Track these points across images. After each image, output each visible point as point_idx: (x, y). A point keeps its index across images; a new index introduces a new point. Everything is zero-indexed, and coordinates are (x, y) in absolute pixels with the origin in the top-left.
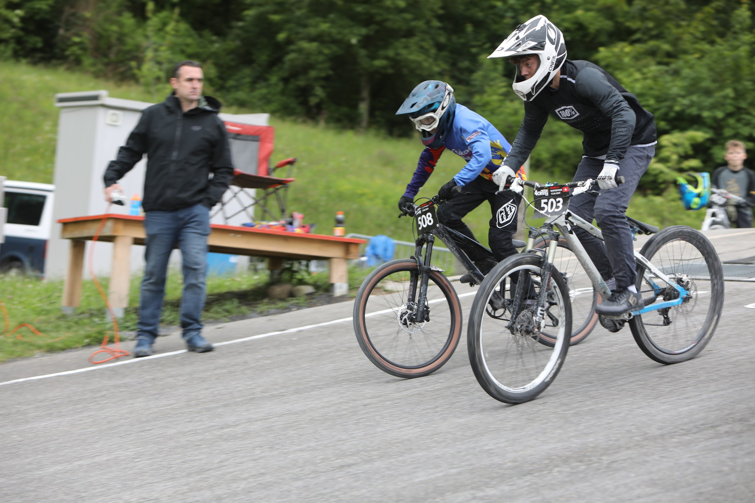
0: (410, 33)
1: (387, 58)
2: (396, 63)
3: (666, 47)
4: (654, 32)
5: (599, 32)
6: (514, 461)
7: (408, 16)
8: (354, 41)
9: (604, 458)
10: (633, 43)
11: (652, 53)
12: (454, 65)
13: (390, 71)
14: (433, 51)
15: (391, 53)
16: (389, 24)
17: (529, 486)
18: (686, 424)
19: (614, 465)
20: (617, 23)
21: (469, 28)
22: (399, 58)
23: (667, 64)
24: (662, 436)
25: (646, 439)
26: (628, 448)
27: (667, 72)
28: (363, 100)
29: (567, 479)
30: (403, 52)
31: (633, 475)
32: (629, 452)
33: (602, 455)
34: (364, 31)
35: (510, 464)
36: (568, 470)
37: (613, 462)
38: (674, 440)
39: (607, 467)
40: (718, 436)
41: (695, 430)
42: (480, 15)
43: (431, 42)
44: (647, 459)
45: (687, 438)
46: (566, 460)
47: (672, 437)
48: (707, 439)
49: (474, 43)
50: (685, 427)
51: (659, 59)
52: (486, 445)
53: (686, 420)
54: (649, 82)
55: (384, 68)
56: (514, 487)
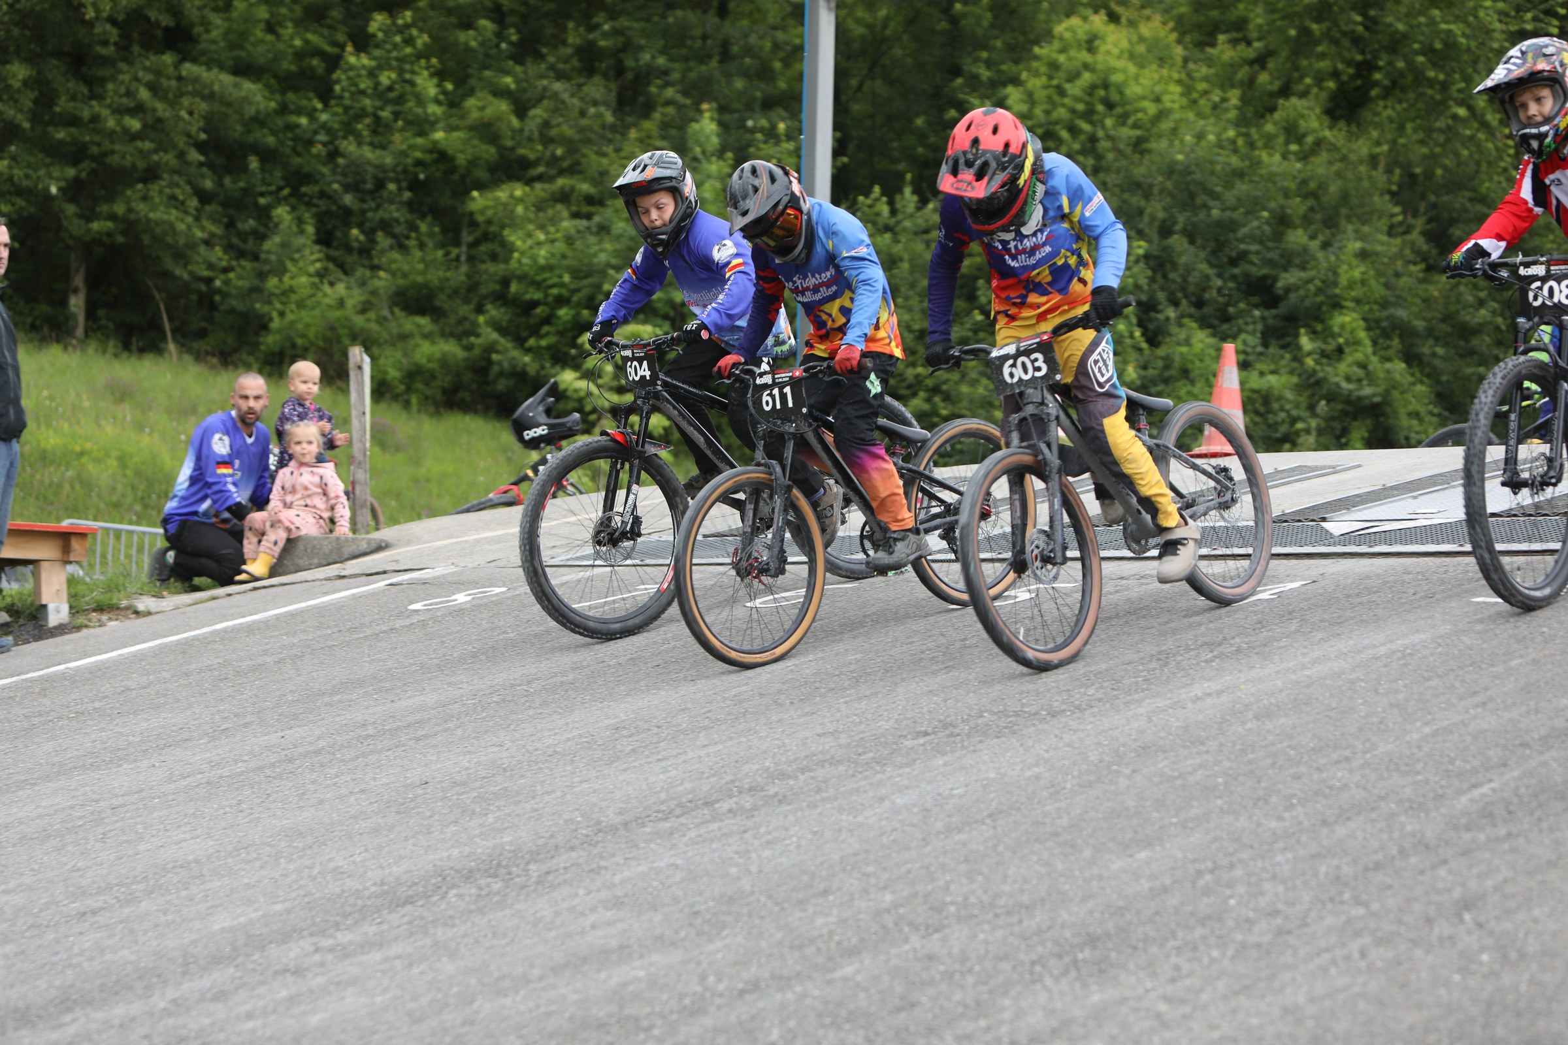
0: (150, 175)
1: (113, 217)
2: (130, 225)
3: (585, 187)
4: (565, 164)
5: (473, 163)
6: (383, 884)
7: (147, 145)
8: (54, 190)
9: (532, 867)
10: (529, 182)
11: (563, 197)
12: (230, 225)
13: (120, 239)
14: (193, 203)
15: (119, 209)
16: (115, 160)
17: (410, 923)
18: (663, 803)
19: (550, 878)
20: (501, 149)
21: (254, 163)
22: (132, 216)
23: (589, 217)
24: (626, 824)
25: (600, 831)
26: (572, 849)
27: (588, 228)
28: (76, 291)
29: (473, 907)
30: (141, 207)
31: (581, 892)
32: (574, 854)
33: (528, 863)
34: (71, 172)
35: (373, 889)
36: (473, 891)
37: (548, 873)
38: (648, 830)
39: (538, 883)
40: (716, 818)
41: (678, 811)
42: (271, 140)
43: (188, 188)
44: (602, 863)
45: (668, 825)
46: (469, 876)
47: (643, 825)
48: (698, 826)
49: (264, 189)
50: (664, 808)
51: (574, 208)
52: (331, 860)
53: (663, 796)
54: (560, 246)
55: (110, 234)
56: (385, 927)
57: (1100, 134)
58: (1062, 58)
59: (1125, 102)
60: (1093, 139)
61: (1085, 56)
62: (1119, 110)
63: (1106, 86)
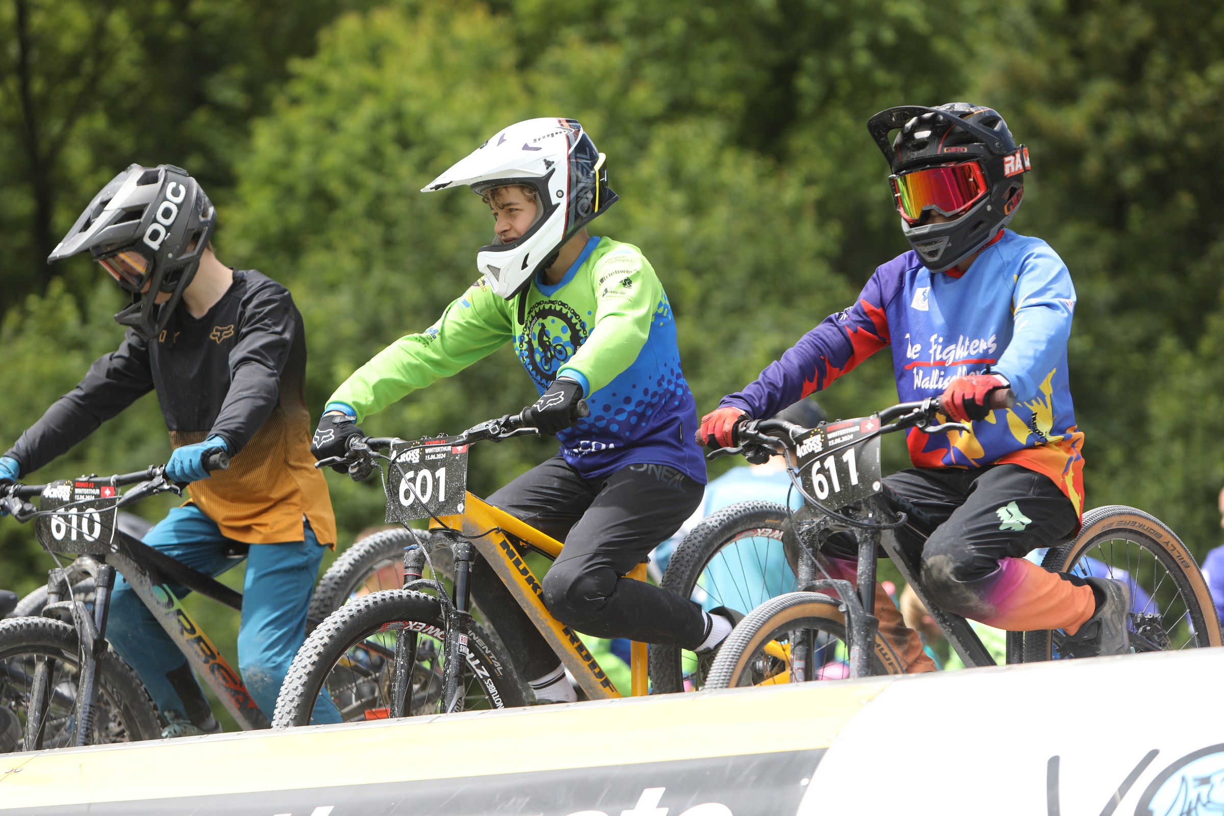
57: (390, 187)
58: (334, 80)
59: (426, 141)
60: (379, 198)
61: (367, 74)
62: (416, 154)
63: (398, 116)
